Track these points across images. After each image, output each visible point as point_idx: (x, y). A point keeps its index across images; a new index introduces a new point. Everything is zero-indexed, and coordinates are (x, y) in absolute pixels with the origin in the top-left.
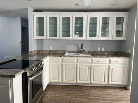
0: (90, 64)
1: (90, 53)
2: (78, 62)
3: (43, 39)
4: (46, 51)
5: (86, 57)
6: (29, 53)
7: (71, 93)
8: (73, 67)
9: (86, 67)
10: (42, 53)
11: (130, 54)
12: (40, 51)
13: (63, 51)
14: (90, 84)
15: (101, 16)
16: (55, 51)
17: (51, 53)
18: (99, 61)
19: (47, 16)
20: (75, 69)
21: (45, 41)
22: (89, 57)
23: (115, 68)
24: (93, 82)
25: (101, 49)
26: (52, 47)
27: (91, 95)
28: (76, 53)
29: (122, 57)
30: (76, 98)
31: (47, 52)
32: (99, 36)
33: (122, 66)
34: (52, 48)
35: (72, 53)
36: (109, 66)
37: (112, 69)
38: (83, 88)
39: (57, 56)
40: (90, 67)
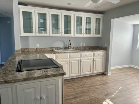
0: (80, 58)
1: (75, 49)
2: (70, 57)
3: (28, 36)
4: (32, 49)
5: (77, 52)
6: (16, 52)
7: (70, 86)
8: (66, 62)
9: (76, 61)
10: (28, 51)
11: (107, 48)
12: (24, 49)
13: (50, 48)
14: (81, 75)
15: (85, 16)
16: (42, 48)
17: (38, 51)
18: (87, 55)
19: (36, 11)
20: (68, 64)
21: (30, 39)
22: (79, 52)
23: (98, 59)
24: (82, 73)
25: (83, 44)
26: (38, 44)
27: (86, 84)
28: (63, 49)
29: (102, 51)
30: (77, 89)
31: (34, 50)
32: (84, 33)
33: (102, 57)
34: (38, 46)
35: (59, 49)
36: (94, 58)
37: (96, 60)
38: (76, 80)
39: (52, 54)
40: (80, 61)
